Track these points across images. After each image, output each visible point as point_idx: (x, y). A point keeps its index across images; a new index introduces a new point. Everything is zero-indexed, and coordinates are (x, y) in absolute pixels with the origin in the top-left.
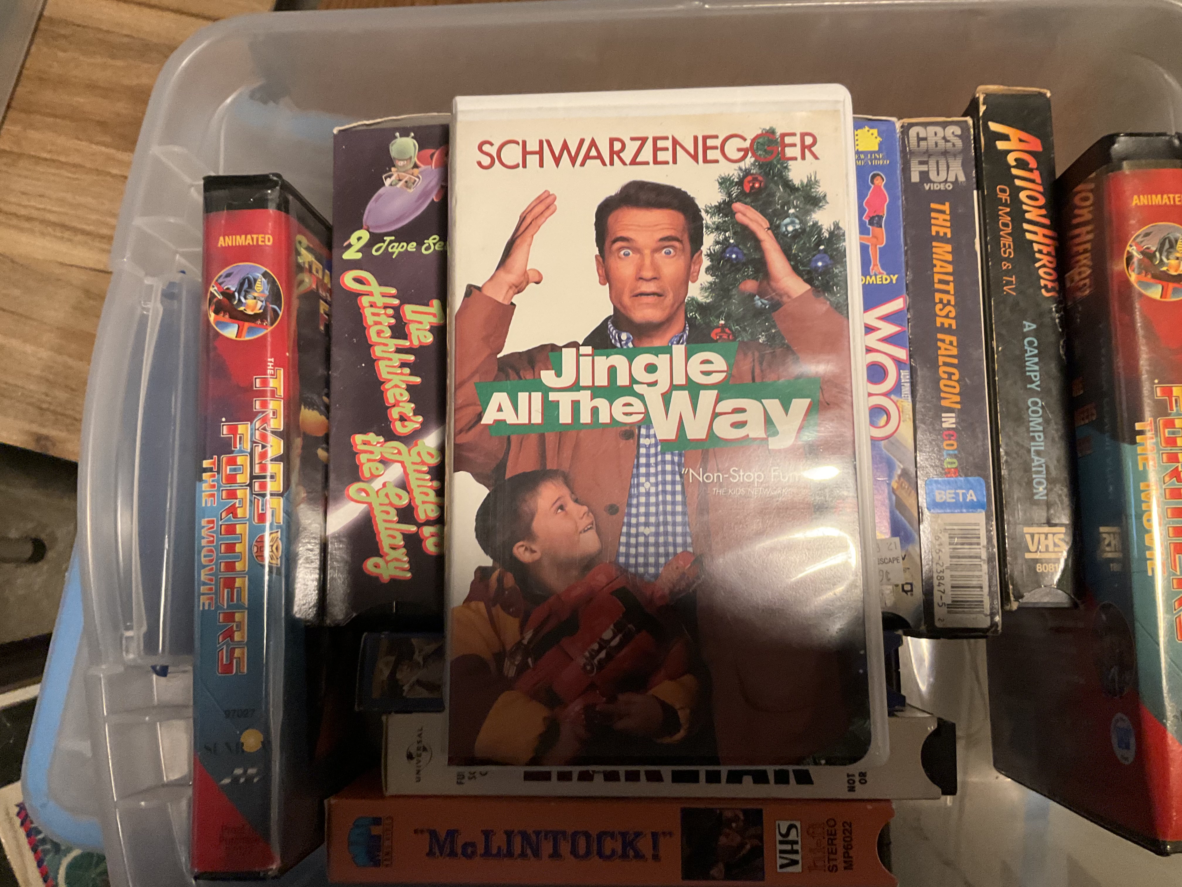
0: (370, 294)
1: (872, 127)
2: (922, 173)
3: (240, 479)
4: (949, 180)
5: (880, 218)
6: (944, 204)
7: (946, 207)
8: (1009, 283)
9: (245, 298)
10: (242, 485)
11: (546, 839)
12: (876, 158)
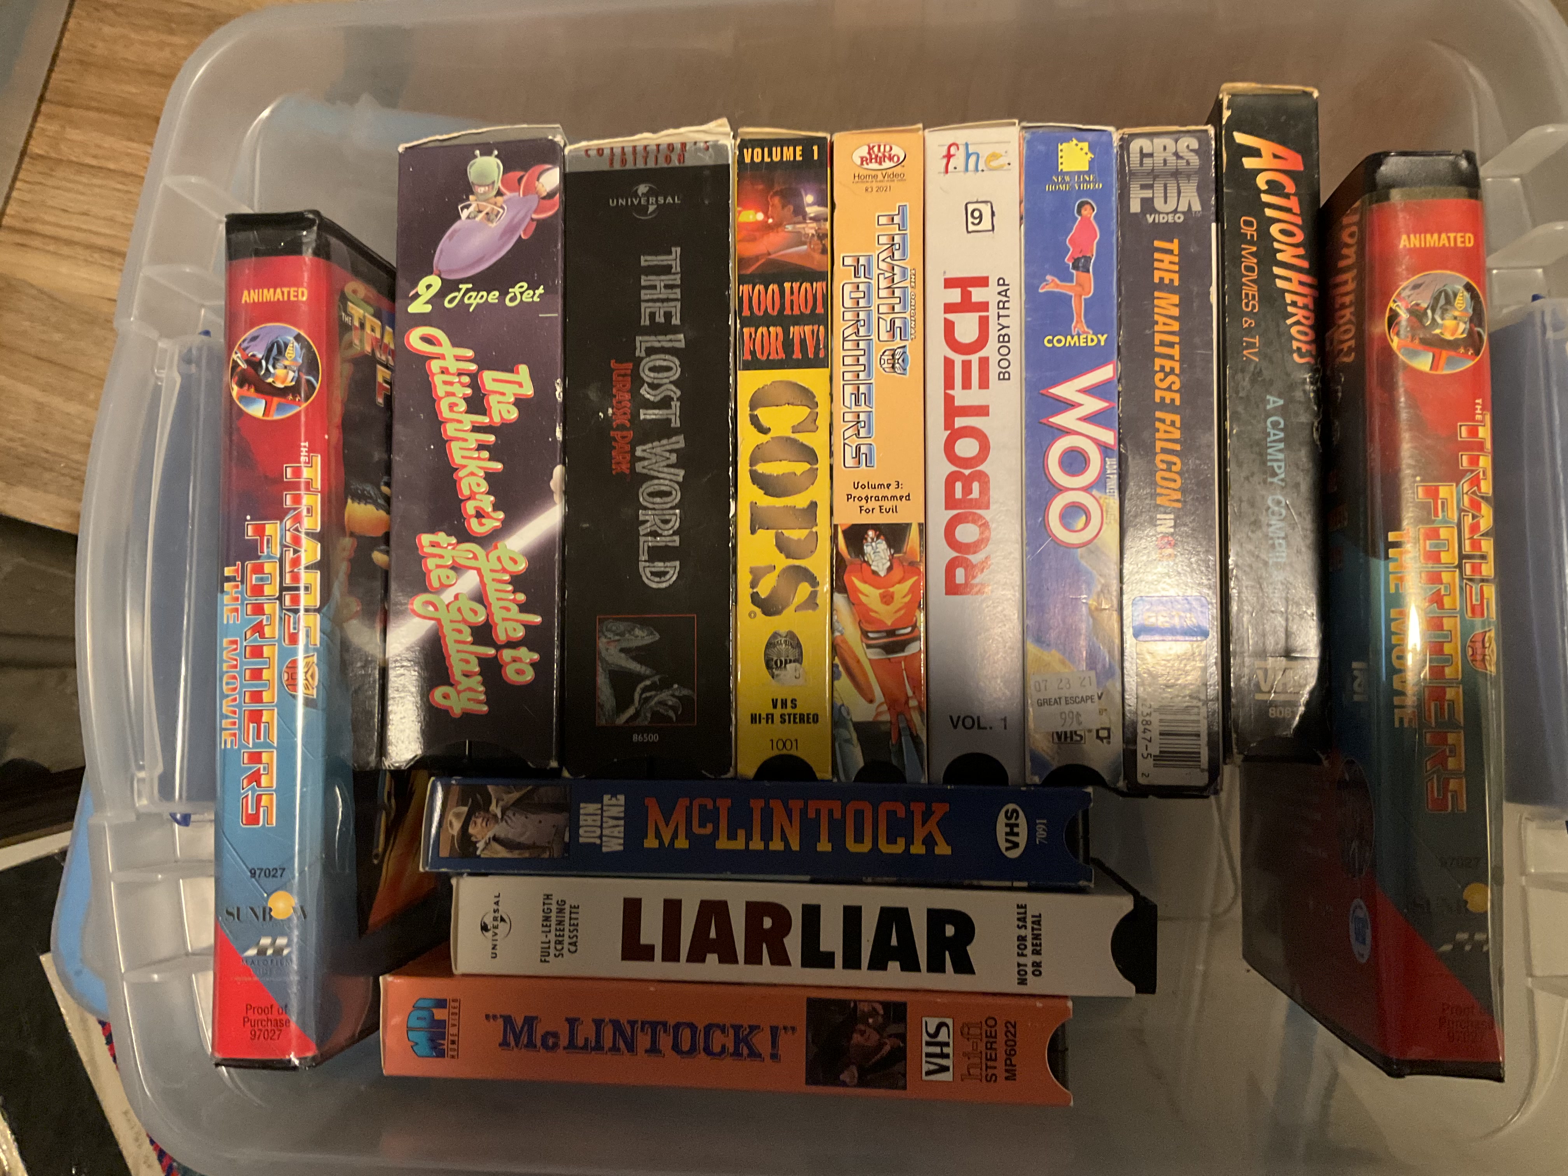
0: (442, 357)
1: (1080, 140)
2: (1144, 201)
3: (267, 590)
4: (1179, 209)
5: (1088, 259)
6: (1172, 242)
7: (1175, 246)
8: (1251, 345)
9: (274, 367)
10: (270, 598)
11: (642, 1030)
12: (1085, 181)
